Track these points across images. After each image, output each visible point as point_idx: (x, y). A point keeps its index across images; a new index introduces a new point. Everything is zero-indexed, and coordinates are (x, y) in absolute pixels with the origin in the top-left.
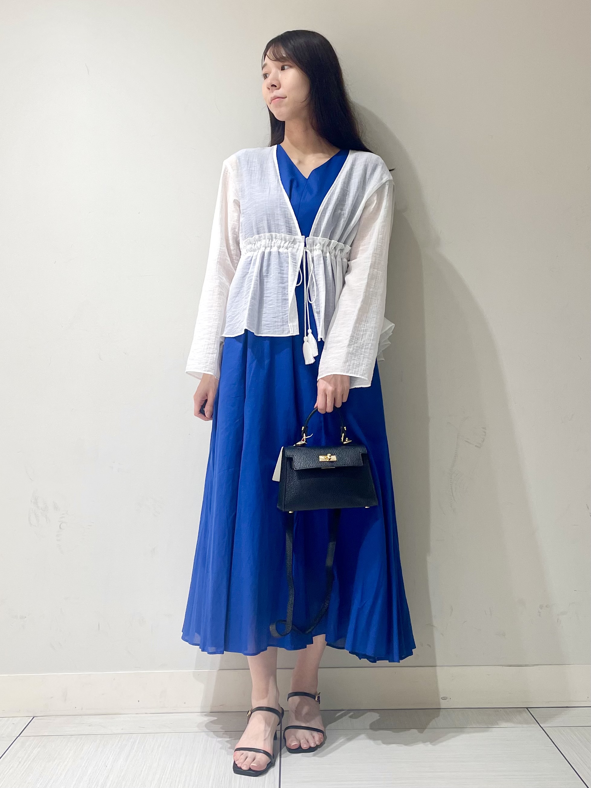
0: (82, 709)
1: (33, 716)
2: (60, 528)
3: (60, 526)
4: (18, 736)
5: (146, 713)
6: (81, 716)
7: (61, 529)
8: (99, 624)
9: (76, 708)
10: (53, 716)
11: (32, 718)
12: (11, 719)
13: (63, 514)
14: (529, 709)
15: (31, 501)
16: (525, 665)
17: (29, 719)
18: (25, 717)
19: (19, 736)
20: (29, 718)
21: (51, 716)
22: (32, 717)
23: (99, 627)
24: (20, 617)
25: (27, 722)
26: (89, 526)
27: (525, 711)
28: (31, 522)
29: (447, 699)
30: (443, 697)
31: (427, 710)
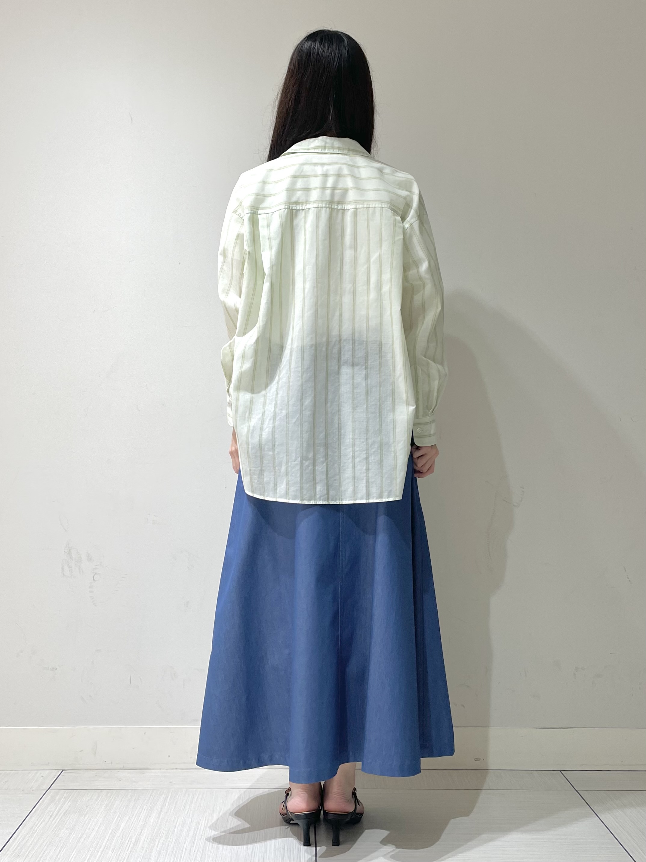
0: (112, 763)
1: (63, 769)
2: (93, 579)
4: (47, 789)
5: (176, 769)
6: (110, 771)
7: (95, 580)
8: (130, 677)
9: (105, 762)
10: (82, 769)
12: (40, 772)
13: (97, 565)
14: (562, 772)
15: (65, 552)
16: (560, 727)
17: (58, 772)
18: (54, 770)
21: (80, 769)
22: (60, 770)
23: (130, 681)
24: (51, 669)
25: (56, 775)
26: (122, 578)
27: (559, 774)
28: (64, 573)
29: (480, 761)
30: (476, 757)
31: (460, 771)
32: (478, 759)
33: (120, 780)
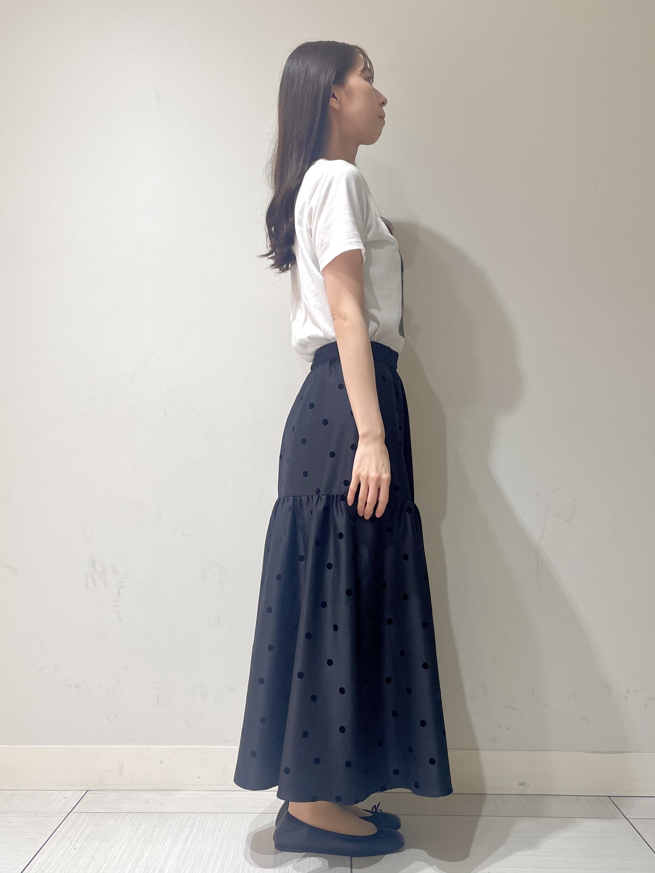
0: (139, 784)
1: (88, 789)
3: (119, 591)
4: (69, 812)
5: (206, 790)
6: (137, 792)
7: (120, 594)
8: (158, 695)
9: (132, 782)
10: (108, 790)
11: (85, 792)
12: (63, 792)
13: (122, 578)
14: (610, 797)
15: (88, 564)
16: (609, 752)
18: (78, 790)
19: (71, 812)
20: (83, 791)
22: (85, 790)
23: (158, 699)
24: (74, 686)
25: (80, 796)
26: (150, 591)
27: (608, 800)
28: (87, 586)
29: (525, 785)
30: (521, 782)
31: (503, 796)
32: (523, 783)
33: (147, 803)
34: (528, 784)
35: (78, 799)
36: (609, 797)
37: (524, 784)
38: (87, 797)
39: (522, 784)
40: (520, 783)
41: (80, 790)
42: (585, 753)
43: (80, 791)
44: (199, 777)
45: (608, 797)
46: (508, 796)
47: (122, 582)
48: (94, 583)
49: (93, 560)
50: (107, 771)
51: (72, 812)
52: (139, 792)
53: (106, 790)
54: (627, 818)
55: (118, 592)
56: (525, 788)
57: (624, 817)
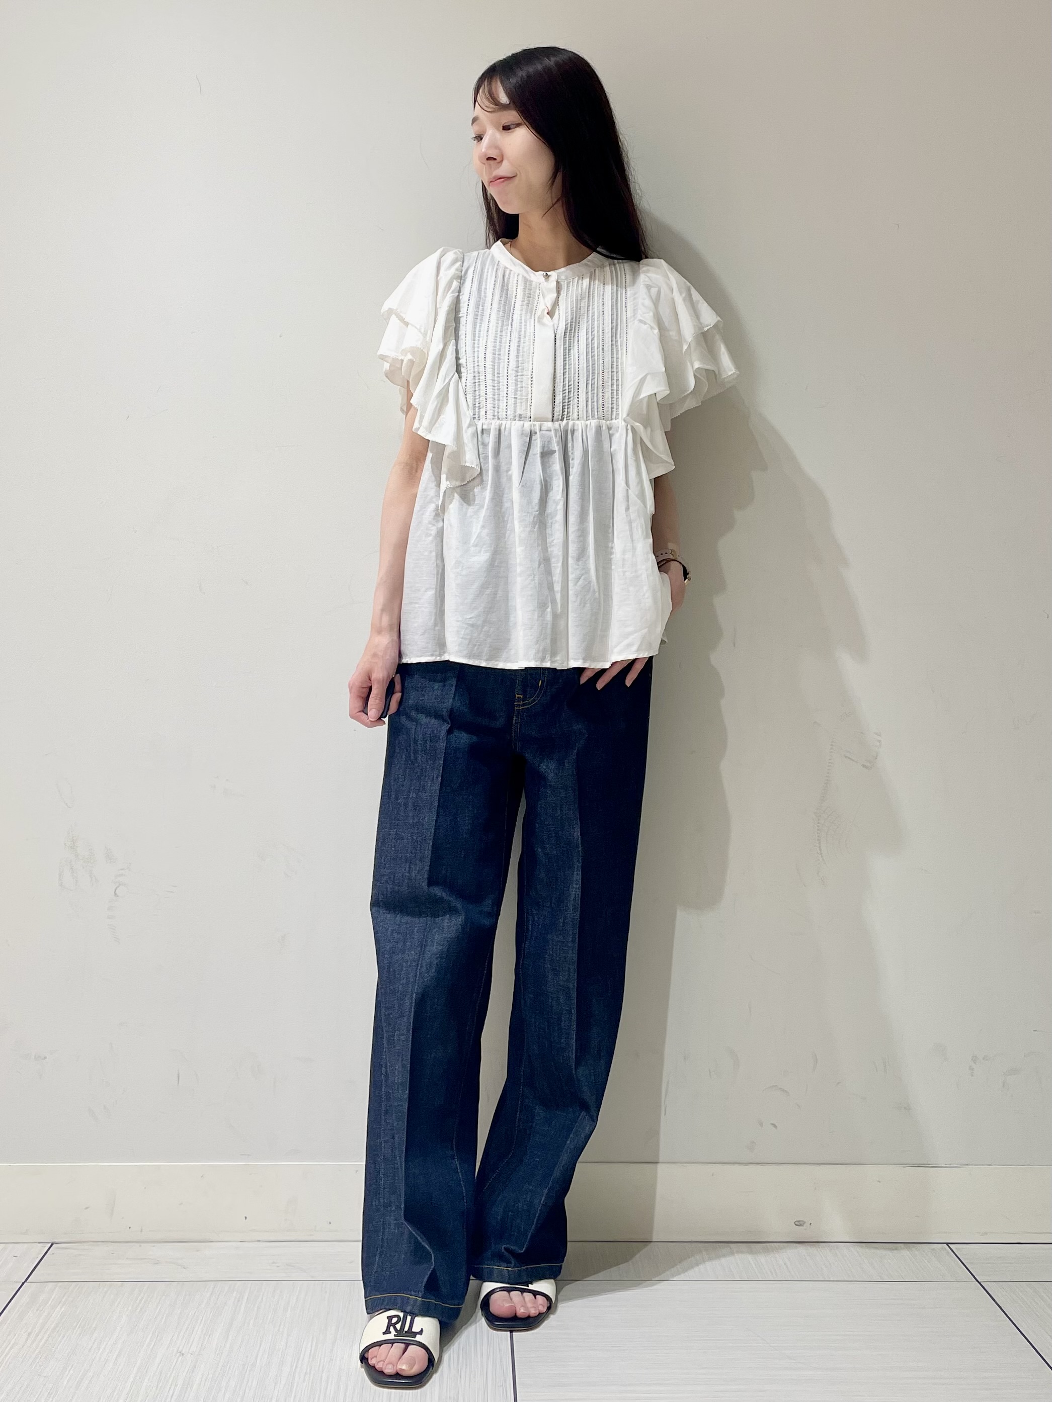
0: (141, 1231)
1: (54, 1241)
2: (115, 894)
5: (259, 1241)
6: (139, 1244)
7: (118, 896)
8: (179, 1072)
9: (130, 1228)
10: (88, 1242)
11: (50, 1245)
12: (12, 1245)
13: (123, 870)
14: (951, 1245)
15: (65, 844)
16: (945, 1165)
17: (45, 1247)
18: (36, 1242)
19: (25, 1282)
20: (45, 1244)
23: (179, 1079)
24: (35, 1057)
25: (39, 1254)
26: (168, 892)
27: (945, 1249)
28: (62, 883)
29: (804, 1225)
30: (798, 1220)
31: (768, 1244)
32: (801, 1223)
33: (157, 1263)
34: (810, 1224)
35: (38, 1258)
36: (947, 1244)
37: (805, 1223)
38: (53, 1254)
39: (799, 1224)
40: (795, 1222)
41: (39, 1243)
42: (904, 1167)
43: (41, 1244)
44: (246, 1218)
45: (945, 1245)
46: (775, 1244)
47: (121, 875)
48: (73, 878)
49: (73, 837)
50: (87, 1208)
51: (27, 1281)
52: (143, 1244)
53: (84, 1242)
54: (979, 1281)
55: (113, 894)
56: (805, 1229)
57: (975, 1281)
